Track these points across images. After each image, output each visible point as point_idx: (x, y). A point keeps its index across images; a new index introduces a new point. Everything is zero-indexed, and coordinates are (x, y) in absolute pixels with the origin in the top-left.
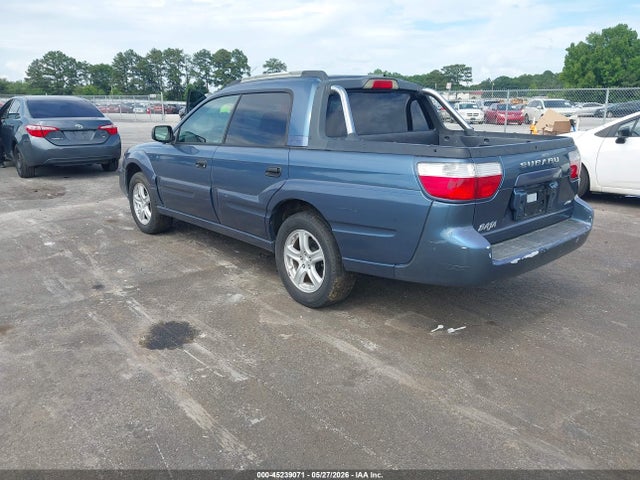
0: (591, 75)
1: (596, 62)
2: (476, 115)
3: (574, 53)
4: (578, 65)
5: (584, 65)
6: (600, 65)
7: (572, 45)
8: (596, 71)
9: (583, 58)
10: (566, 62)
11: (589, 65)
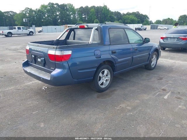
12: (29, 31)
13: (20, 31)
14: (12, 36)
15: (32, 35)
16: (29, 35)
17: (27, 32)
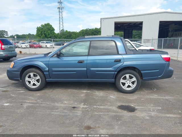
0: (43, 35)
1: (44, 32)
2: (27, 46)
3: (38, 29)
4: (40, 32)
5: (41, 32)
6: (45, 32)
7: (38, 27)
8: (45, 34)
9: (41, 31)
10: (37, 31)
11: (43, 33)
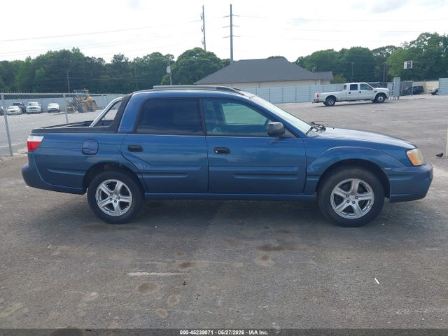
12: (376, 93)
13: (355, 94)
14: (336, 103)
15: (382, 102)
16: (375, 101)
17: (371, 94)
